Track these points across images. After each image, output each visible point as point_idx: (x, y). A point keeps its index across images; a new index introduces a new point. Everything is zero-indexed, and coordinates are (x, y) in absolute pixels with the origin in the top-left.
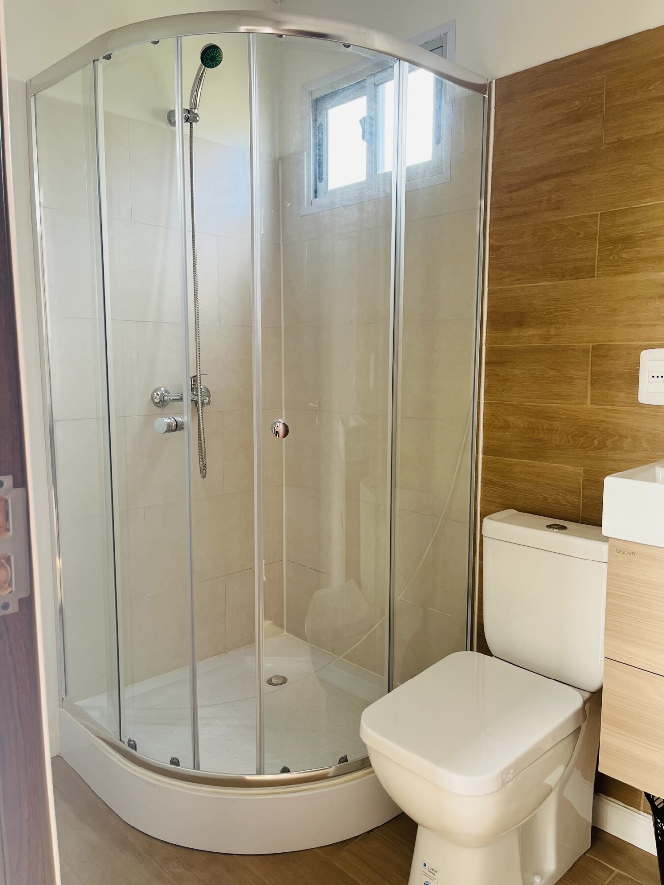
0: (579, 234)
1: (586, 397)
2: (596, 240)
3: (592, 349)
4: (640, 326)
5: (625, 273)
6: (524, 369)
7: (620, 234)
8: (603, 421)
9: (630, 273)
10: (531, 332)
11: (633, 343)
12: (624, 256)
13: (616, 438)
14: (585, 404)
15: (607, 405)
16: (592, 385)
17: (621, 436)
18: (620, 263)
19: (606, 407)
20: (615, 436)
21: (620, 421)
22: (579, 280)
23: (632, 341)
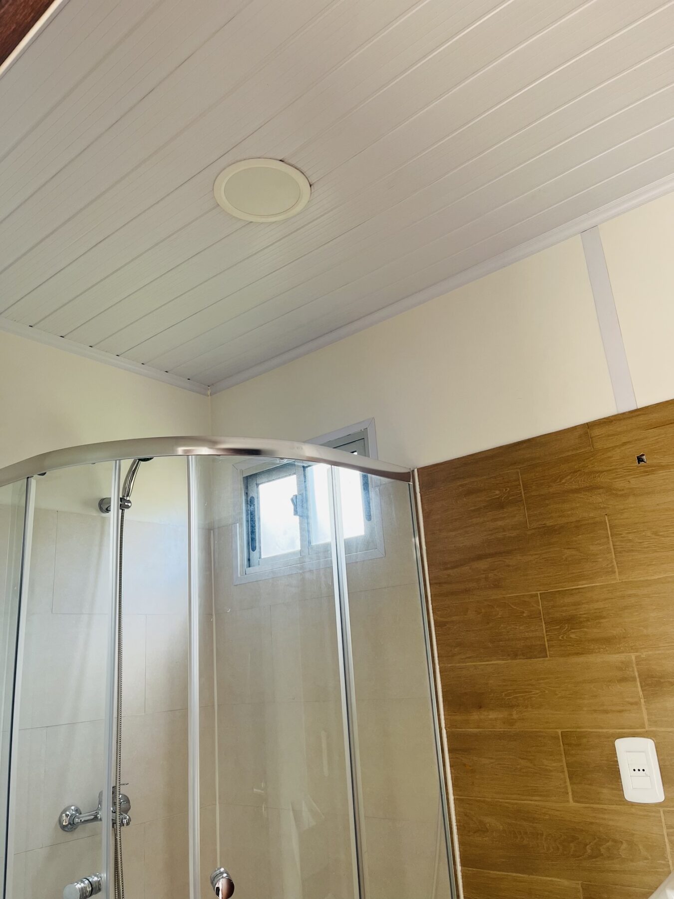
0: (523, 612)
1: (568, 793)
2: (541, 619)
3: (562, 736)
4: (606, 712)
5: (577, 654)
6: (492, 758)
7: (564, 614)
8: (592, 823)
9: (583, 654)
10: (492, 715)
11: (604, 730)
12: (573, 636)
13: (610, 844)
14: (568, 801)
15: (592, 803)
16: (570, 778)
17: (615, 841)
18: (570, 644)
19: (592, 805)
20: (608, 841)
21: (611, 823)
22: (532, 660)
23: (602, 728)
